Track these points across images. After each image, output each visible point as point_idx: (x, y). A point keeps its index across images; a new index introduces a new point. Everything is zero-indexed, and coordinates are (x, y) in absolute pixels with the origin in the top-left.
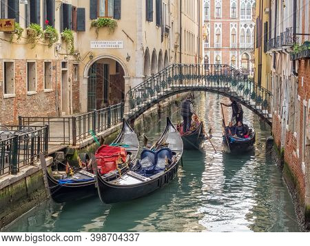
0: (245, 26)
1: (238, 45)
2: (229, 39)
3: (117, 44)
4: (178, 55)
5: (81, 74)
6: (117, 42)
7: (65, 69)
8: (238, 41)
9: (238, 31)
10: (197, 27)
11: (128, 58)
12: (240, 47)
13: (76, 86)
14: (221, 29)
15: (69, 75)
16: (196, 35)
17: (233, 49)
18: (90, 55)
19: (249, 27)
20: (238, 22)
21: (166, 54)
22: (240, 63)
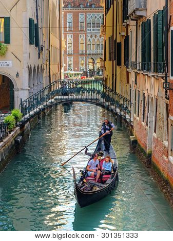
0: (91, 36)
1: (86, 51)
2: (78, 47)
6: (8, 62)
8: (86, 48)
9: (86, 41)
11: (17, 75)
12: (88, 52)
14: (72, 39)
17: (82, 55)
19: (94, 37)
20: (86, 34)
21: (41, 67)
22: (87, 66)
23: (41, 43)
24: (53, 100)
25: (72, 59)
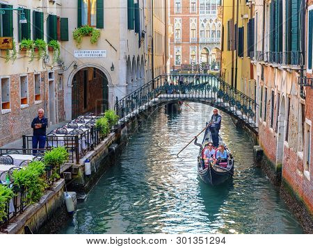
0: (205, 21)
1: (198, 39)
2: (188, 33)
3: (100, 53)
4: (150, 56)
5: (65, 83)
6: (100, 51)
7: (51, 80)
8: (198, 35)
9: (198, 26)
10: (164, 26)
11: (112, 68)
12: (200, 41)
13: (61, 95)
14: (181, 25)
15: (55, 85)
16: (164, 34)
17: (193, 44)
18: (74, 64)
19: (208, 22)
20: (198, 17)
21: (142, 58)
22: (200, 58)
23: (142, 28)
24: (156, 99)
25: (180, 49)
